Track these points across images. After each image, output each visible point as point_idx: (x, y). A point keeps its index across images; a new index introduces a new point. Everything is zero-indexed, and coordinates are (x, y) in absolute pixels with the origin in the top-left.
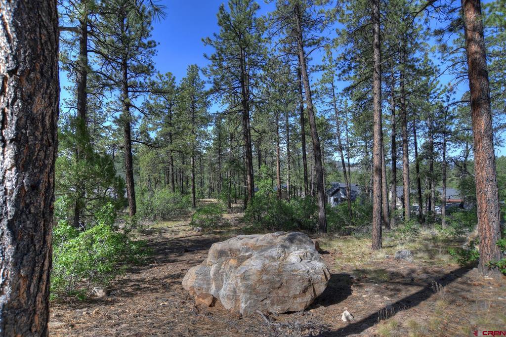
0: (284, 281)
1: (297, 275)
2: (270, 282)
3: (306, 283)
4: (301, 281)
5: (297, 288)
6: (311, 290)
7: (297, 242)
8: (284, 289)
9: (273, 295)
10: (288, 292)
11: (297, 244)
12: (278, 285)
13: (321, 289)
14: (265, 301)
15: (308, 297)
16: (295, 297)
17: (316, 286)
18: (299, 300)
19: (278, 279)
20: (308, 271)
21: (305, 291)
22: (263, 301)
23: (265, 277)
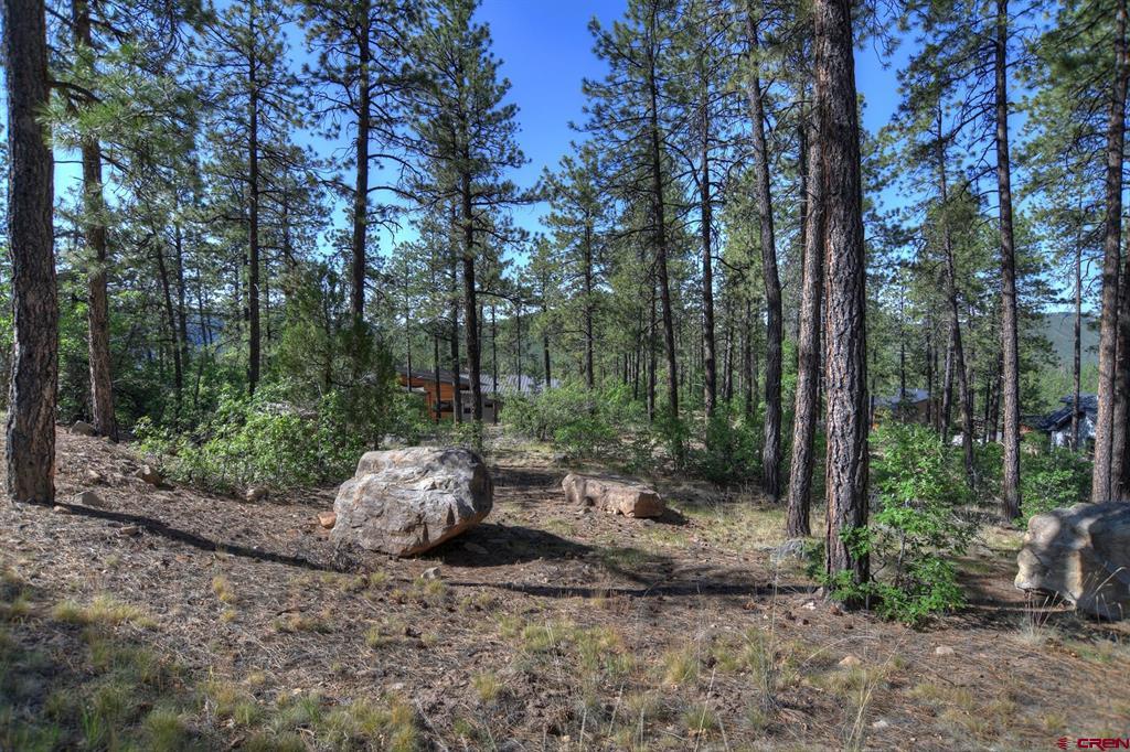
0: (386, 509)
1: (404, 505)
2: (370, 506)
3: (413, 519)
4: (406, 514)
5: (397, 522)
6: (420, 531)
7: (450, 464)
8: (384, 520)
9: (370, 524)
10: (387, 524)
11: (448, 466)
12: (377, 512)
13: (436, 534)
14: (357, 530)
15: (411, 540)
16: (393, 534)
17: (431, 529)
18: (397, 539)
19: (379, 504)
20: (423, 503)
21: (409, 529)
22: (354, 528)
23: (365, 498)
